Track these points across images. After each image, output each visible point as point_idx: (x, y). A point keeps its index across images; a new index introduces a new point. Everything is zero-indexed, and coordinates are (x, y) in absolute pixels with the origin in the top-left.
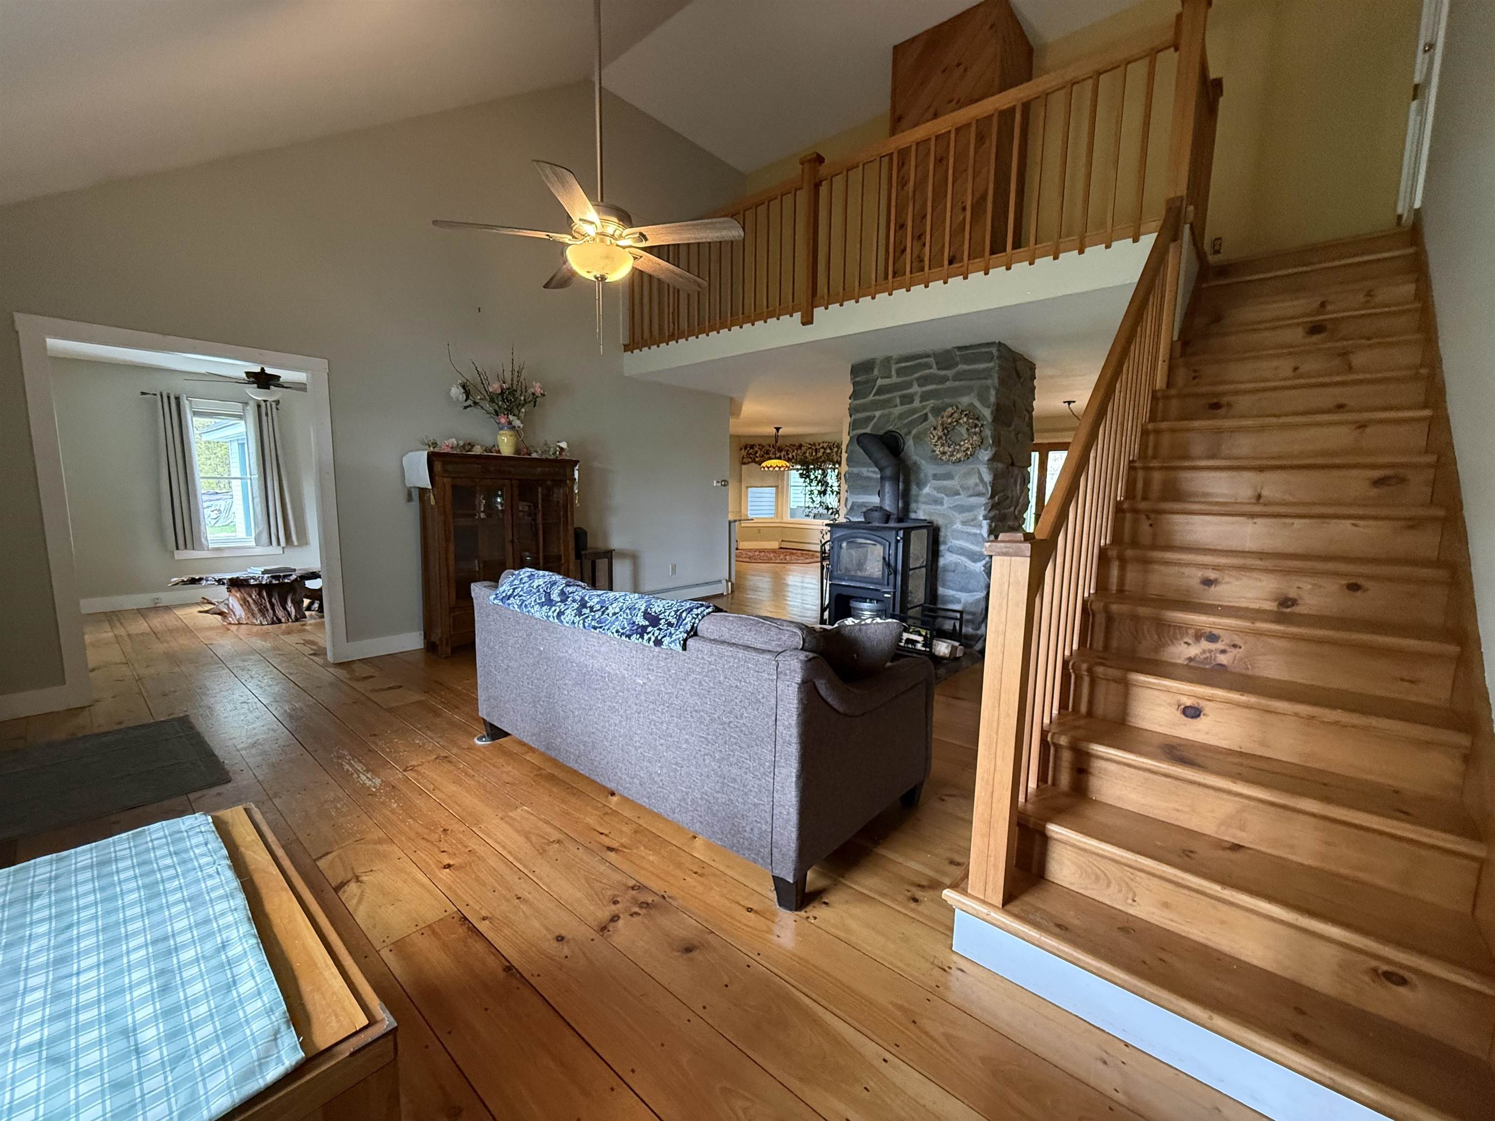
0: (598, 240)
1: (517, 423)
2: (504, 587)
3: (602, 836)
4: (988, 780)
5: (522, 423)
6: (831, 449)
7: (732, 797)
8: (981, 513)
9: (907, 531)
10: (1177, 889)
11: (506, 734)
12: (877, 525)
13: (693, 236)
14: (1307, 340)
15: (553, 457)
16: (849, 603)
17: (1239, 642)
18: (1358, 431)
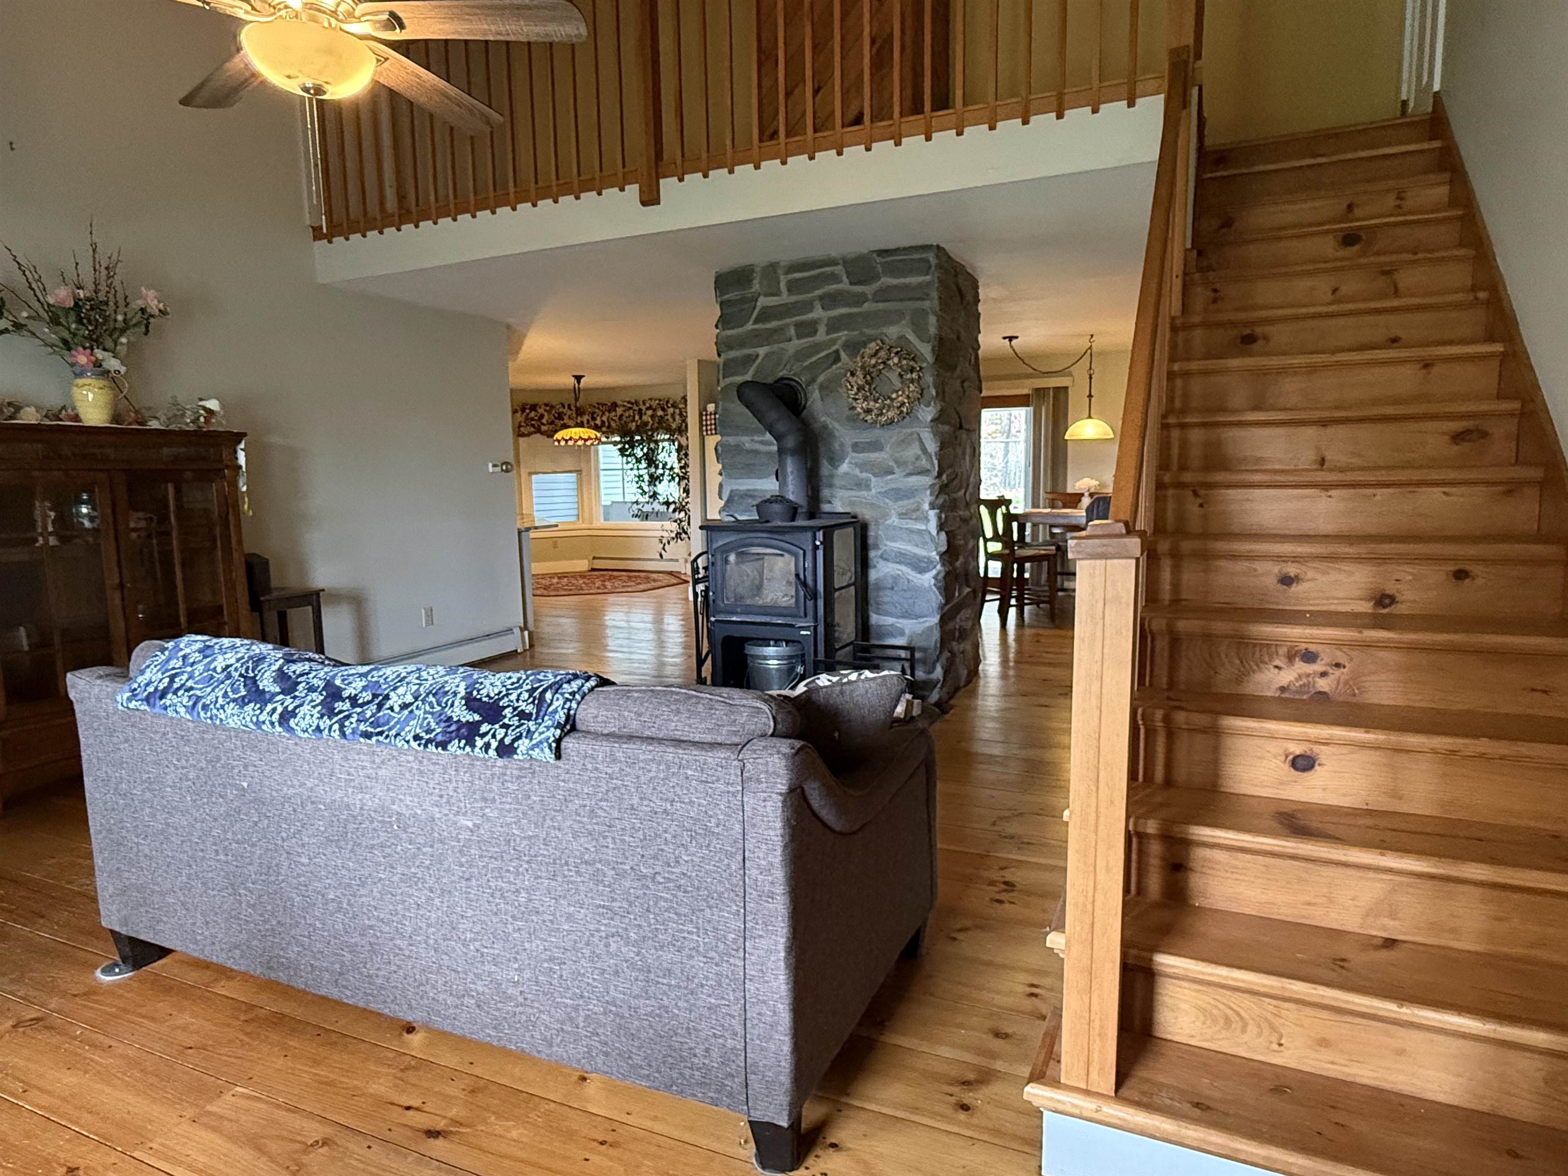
0: (304, 18)
1: (113, 364)
2: (147, 675)
3: (411, 1113)
4: (1085, 906)
5: (123, 364)
6: (663, 409)
7: (666, 1002)
8: (926, 499)
9: (829, 531)
10: (1338, 1018)
11: (164, 952)
12: (780, 524)
13: (493, 28)
14: (1341, 253)
15: (192, 427)
16: (744, 648)
17: (1343, 660)
18: (1424, 371)
